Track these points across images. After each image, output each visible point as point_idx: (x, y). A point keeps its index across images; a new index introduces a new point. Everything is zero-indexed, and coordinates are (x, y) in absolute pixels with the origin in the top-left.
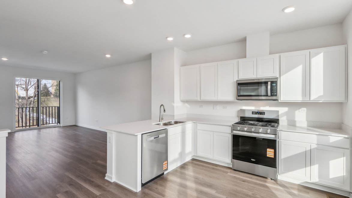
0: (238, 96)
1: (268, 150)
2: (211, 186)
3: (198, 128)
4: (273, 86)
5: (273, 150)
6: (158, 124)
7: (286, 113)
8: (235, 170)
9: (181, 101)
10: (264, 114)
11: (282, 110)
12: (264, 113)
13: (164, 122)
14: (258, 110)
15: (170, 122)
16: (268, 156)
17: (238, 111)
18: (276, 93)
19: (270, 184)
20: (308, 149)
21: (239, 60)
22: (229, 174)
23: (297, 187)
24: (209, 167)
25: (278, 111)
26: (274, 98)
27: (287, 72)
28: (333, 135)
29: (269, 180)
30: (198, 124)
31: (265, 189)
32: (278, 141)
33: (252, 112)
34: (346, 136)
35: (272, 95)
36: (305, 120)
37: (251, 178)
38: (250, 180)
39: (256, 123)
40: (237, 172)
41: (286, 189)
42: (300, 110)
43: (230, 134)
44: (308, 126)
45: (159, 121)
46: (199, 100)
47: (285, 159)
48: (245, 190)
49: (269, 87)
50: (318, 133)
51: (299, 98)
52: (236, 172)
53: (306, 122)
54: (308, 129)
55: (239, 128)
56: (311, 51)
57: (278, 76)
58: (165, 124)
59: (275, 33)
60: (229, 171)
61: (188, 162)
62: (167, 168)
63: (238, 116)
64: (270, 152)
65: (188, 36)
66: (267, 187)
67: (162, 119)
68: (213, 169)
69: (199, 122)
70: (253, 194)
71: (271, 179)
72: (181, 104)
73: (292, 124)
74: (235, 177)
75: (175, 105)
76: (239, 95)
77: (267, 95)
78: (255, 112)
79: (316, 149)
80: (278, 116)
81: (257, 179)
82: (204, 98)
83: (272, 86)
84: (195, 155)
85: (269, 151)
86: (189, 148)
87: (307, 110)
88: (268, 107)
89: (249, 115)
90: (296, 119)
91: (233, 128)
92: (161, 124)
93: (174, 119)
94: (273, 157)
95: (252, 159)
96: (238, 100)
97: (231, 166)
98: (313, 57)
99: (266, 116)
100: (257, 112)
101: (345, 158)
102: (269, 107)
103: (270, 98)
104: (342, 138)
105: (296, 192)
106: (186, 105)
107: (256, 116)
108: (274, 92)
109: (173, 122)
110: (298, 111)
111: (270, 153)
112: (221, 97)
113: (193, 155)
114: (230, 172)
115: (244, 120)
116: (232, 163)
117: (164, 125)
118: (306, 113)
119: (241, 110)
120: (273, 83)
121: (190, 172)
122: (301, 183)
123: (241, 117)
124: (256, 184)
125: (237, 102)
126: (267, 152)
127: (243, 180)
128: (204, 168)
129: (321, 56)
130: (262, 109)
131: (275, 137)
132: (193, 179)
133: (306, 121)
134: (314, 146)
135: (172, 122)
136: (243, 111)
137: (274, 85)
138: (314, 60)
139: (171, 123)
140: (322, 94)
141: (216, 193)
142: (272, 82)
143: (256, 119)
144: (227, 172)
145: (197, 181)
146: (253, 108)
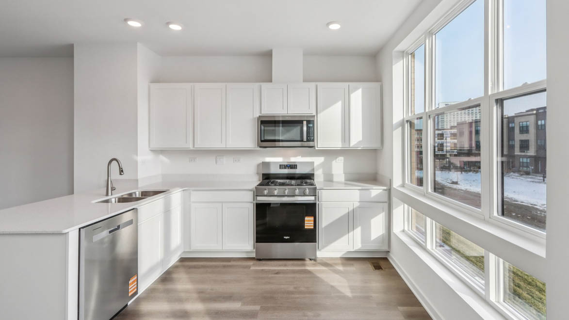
0: (262, 141)
1: (306, 218)
2: (231, 297)
3: (193, 199)
4: (310, 127)
5: (312, 218)
6: (107, 201)
7: (322, 165)
8: (260, 260)
9: (150, 150)
10: (296, 168)
11: (318, 161)
12: (296, 165)
13: (119, 195)
14: (288, 162)
15: (130, 194)
16: (306, 227)
17: (258, 165)
18: (313, 136)
19: (310, 267)
20: (351, 209)
21: (262, 84)
22: (252, 268)
23: (340, 262)
24: (216, 267)
25: (312, 163)
26: (311, 144)
27: (324, 109)
28: (374, 188)
29: (308, 262)
30: (192, 192)
31: (308, 276)
32: (318, 204)
33: (280, 165)
34: (385, 188)
35: (308, 140)
36: (342, 172)
37: (285, 265)
38: (285, 268)
39: (288, 181)
40: (264, 262)
41: (331, 268)
42: (337, 159)
43: (251, 203)
44: (346, 180)
45: (105, 193)
46: (191, 147)
47: (326, 227)
48: (282, 286)
49: (305, 128)
50: (360, 188)
51: (338, 145)
52: (261, 262)
53: (344, 175)
54: (345, 184)
55: (266, 192)
56: (351, 84)
57: (314, 114)
58: (122, 200)
59: (310, 53)
60: (251, 263)
61: (175, 267)
62: (136, 290)
63: (258, 173)
64: (309, 221)
65: (175, 27)
66: (309, 272)
67: (113, 189)
68: (224, 266)
69: (193, 188)
70: (295, 288)
71: (310, 259)
72: (150, 157)
73: (329, 179)
74: (262, 270)
75: (139, 158)
76: (263, 139)
77: (302, 141)
78: (284, 165)
79: (359, 207)
80: (313, 170)
81: (293, 265)
82: (200, 145)
83: (308, 127)
84: (187, 250)
85: (307, 221)
86: (177, 240)
87: (344, 159)
88: (300, 157)
89: (275, 170)
90: (334, 172)
91: (257, 192)
92: (113, 200)
93: (137, 188)
94: (313, 227)
95: (285, 237)
96: (261, 147)
97: (254, 255)
98: (352, 93)
99: (299, 171)
100: (287, 165)
101: (384, 213)
102: (302, 157)
103: (306, 144)
104: (381, 190)
105: (341, 268)
106: (163, 158)
107: (286, 171)
108: (310, 137)
109: (137, 193)
110: (335, 161)
111: (308, 223)
112: (233, 143)
113: (183, 251)
114: (253, 265)
115: (268, 179)
116: (255, 250)
117: (119, 201)
118: (344, 163)
119: (263, 163)
120: (310, 124)
121: (183, 284)
122: (344, 255)
123: (264, 175)
124: (294, 272)
125: (259, 150)
126: (306, 222)
127: (276, 272)
128: (209, 270)
129: (359, 92)
130: (293, 160)
131: (315, 198)
132: (195, 295)
133: (344, 173)
134: (357, 204)
135: (135, 193)
136: (266, 165)
137: (311, 125)
138: (353, 96)
139: (134, 196)
140: (361, 139)
141: (242, 305)
142: (308, 122)
143: (286, 176)
144: (249, 267)
145: (205, 297)
146: (280, 160)
